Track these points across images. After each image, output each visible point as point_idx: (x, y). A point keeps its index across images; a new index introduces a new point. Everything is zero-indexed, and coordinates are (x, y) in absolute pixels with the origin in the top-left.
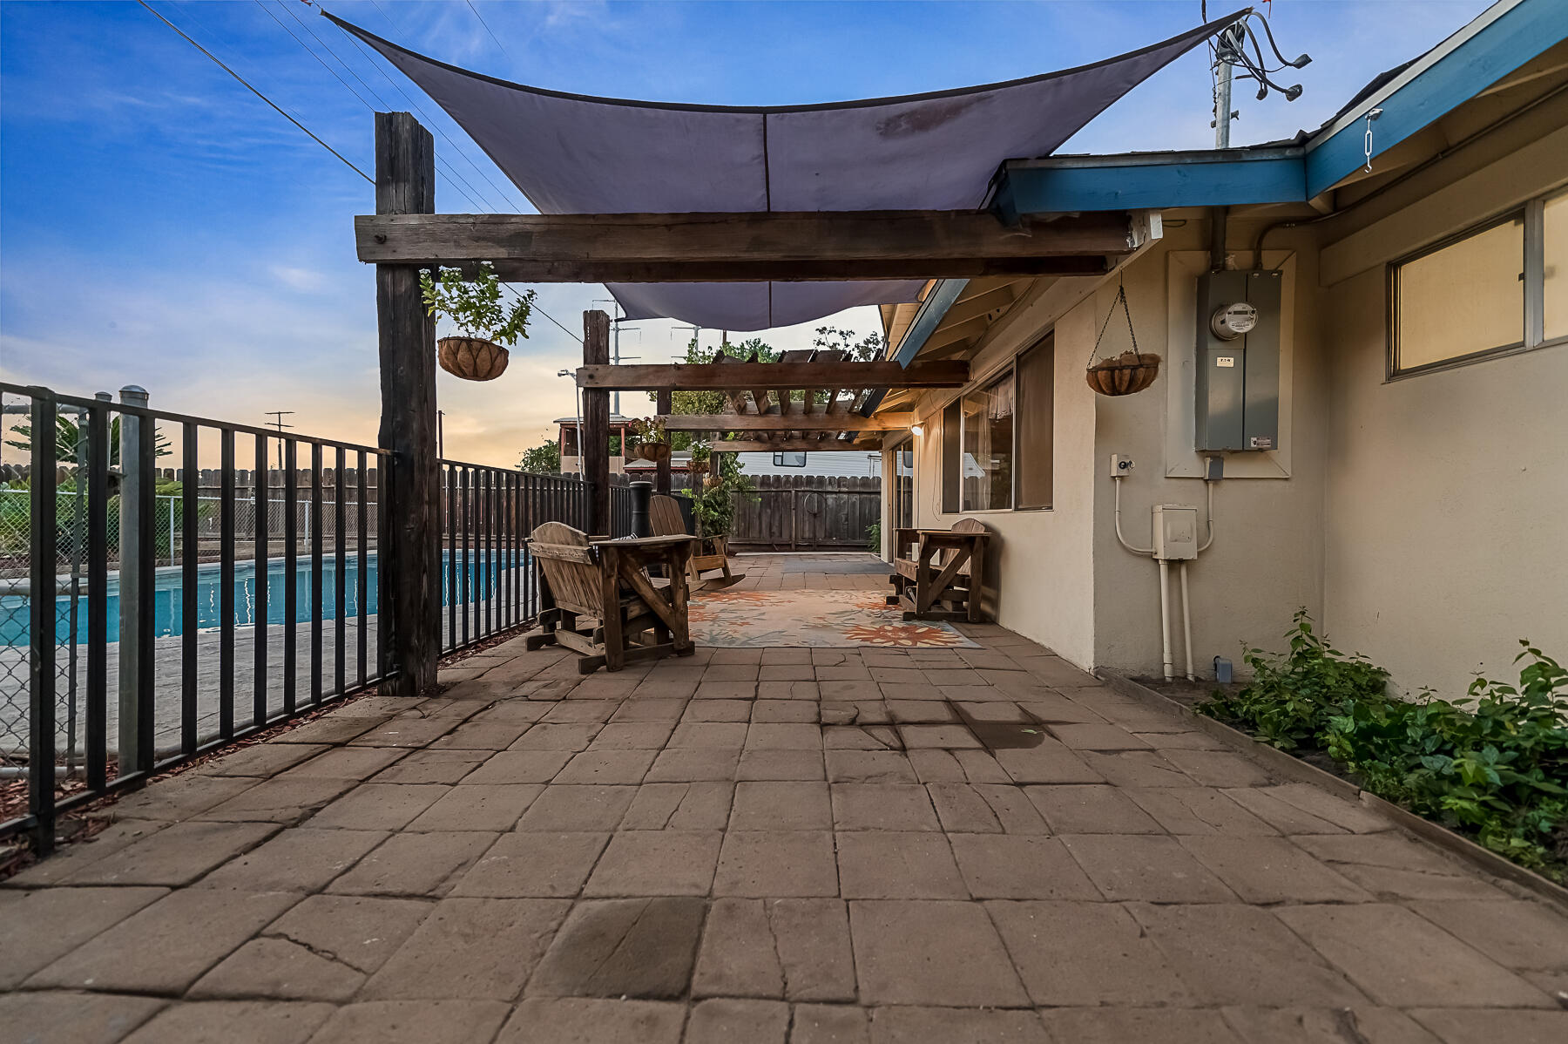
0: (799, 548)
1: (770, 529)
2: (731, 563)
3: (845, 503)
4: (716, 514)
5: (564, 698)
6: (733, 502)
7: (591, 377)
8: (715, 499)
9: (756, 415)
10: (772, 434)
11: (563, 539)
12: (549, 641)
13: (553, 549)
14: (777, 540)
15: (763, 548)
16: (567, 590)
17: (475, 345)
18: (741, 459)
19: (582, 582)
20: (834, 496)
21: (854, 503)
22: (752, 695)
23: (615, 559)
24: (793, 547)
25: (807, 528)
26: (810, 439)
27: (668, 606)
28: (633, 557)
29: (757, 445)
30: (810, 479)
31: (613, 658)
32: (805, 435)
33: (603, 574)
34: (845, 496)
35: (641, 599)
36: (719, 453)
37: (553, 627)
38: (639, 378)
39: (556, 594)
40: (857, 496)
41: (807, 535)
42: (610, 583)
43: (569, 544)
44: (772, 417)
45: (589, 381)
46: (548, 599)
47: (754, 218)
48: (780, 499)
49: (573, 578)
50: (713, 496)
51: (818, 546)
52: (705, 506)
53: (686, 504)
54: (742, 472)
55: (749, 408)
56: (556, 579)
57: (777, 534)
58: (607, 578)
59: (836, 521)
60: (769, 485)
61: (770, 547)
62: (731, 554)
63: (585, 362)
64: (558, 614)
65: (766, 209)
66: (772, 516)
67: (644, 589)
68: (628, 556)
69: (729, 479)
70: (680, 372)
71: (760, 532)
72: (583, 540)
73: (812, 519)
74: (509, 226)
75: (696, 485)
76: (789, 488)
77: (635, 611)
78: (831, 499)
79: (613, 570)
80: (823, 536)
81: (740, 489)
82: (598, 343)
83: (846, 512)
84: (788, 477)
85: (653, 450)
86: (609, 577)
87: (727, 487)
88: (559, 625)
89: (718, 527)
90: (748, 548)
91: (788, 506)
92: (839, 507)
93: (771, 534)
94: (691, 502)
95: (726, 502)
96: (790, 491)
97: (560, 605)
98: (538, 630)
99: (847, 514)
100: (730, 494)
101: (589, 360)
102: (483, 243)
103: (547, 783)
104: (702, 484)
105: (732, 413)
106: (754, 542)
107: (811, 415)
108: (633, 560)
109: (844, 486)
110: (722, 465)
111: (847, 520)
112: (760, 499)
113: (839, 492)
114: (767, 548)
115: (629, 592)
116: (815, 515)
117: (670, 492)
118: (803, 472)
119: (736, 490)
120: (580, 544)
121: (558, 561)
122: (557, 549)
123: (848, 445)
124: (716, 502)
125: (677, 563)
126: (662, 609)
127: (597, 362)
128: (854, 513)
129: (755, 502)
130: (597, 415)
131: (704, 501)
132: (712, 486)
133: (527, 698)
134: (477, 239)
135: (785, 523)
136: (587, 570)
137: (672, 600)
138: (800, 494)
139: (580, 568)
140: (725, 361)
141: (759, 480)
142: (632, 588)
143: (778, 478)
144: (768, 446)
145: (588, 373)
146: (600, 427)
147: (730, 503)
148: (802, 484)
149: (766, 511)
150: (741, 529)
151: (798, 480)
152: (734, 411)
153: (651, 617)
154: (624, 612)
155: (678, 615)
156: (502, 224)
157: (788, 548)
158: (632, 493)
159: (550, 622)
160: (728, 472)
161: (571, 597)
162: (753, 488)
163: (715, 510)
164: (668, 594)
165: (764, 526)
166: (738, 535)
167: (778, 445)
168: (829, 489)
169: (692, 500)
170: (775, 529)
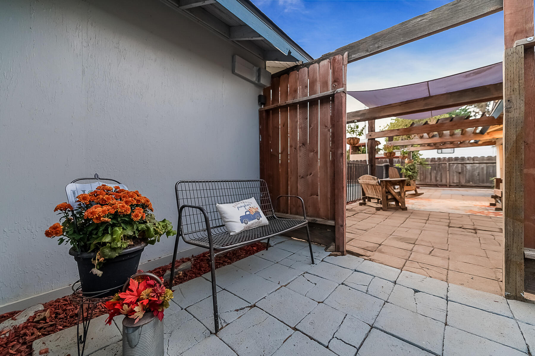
0: (451, 186)
1: (436, 178)
2: (418, 190)
3: (477, 168)
4: (411, 173)
5: (374, 214)
6: (418, 168)
7: (370, 136)
8: (410, 167)
9: (428, 138)
10: (435, 144)
11: (370, 179)
12: (364, 204)
13: (366, 181)
14: (439, 183)
15: (432, 186)
16: (370, 192)
17: (354, 139)
18: (420, 152)
19: (375, 189)
20: (471, 165)
21: (483, 168)
22: (427, 219)
23: (385, 183)
24: (448, 186)
25: (455, 178)
26: (455, 143)
27: (399, 196)
28: (389, 183)
29: (429, 147)
30: (456, 159)
31: (384, 208)
32: (452, 143)
33: (381, 187)
34: (478, 165)
35: (391, 194)
36: (412, 151)
37: (365, 201)
38: (385, 134)
39: (366, 192)
40: (485, 165)
41: (455, 181)
42: (383, 189)
43: (371, 180)
44: (435, 138)
45: (370, 137)
46: (364, 194)
47: (425, 99)
48: (441, 167)
49: (372, 189)
50: (410, 166)
51: (462, 186)
52: (406, 170)
53: (399, 169)
54: (421, 157)
55: (424, 136)
56: (366, 189)
57: (439, 180)
58: (382, 188)
59: (472, 176)
60: (435, 161)
61: (436, 186)
62: (418, 188)
63: (369, 132)
64: (366, 198)
65: (429, 96)
66: (437, 174)
67: (392, 192)
68: (388, 183)
69: (416, 160)
70: (399, 131)
71: (431, 179)
72: (376, 179)
73: (458, 174)
74: (361, 112)
75: (403, 163)
76: (445, 162)
77: (390, 197)
78: (469, 167)
79: (384, 186)
80: (465, 182)
81: (421, 163)
82: (372, 126)
83: (478, 172)
84: (445, 158)
85: (390, 154)
86: (383, 188)
87: (415, 163)
88: (366, 200)
89: (411, 178)
90: (425, 186)
91: (445, 169)
92: (474, 170)
93: (436, 180)
94: (400, 169)
95: (415, 168)
96: (446, 164)
97: (367, 195)
98: (361, 201)
99: (479, 173)
100: (416, 165)
101: (369, 131)
102: (355, 117)
103: (378, 224)
104: (404, 163)
105: (417, 139)
106: (428, 184)
107: (453, 136)
108: (389, 184)
109: (477, 160)
110: (413, 155)
111: (479, 175)
112: (430, 167)
113: (474, 163)
114: (435, 186)
115: (389, 192)
116: (460, 173)
117: (393, 165)
118: (453, 156)
119: (419, 164)
120: (375, 180)
121: (368, 184)
122: (368, 181)
123: (476, 144)
124: (411, 169)
125: (402, 186)
126: (398, 197)
127: (372, 131)
128: (483, 172)
129: (428, 169)
130: (372, 146)
131: (406, 168)
132: (409, 163)
133: (365, 213)
134: (354, 116)
135: (444, 177)
136: (376, 186)
137: (400, 195)
138: (451, 164)
139: (374, 186)
140: (415, 126)
141: (430, 160)
142: (389, 191)
143: (439, 159)
144: (434, 147)
145: (369, 135)
146: (373, 149)
147: (416, 169)
148: (452, 160)
149: (434, 172)
150: (422, 179)
151: (450, 159)
152: (418, 138)
153: (394, 199)
154: (387, 197)
155: (402, 199)
156: (359, 112)
157: (445, 186)
158: (384, 168)
159: (365, 199)
160: (415, 158)
161: (371, 193)
162: (427, 163)
163: (410, 171)
164: (399, 194)
165: (433, 177)
166: (420, 181)
167: (438, 147)
168: (468, 162)
169: (401, 168)
170: (438, 179)
